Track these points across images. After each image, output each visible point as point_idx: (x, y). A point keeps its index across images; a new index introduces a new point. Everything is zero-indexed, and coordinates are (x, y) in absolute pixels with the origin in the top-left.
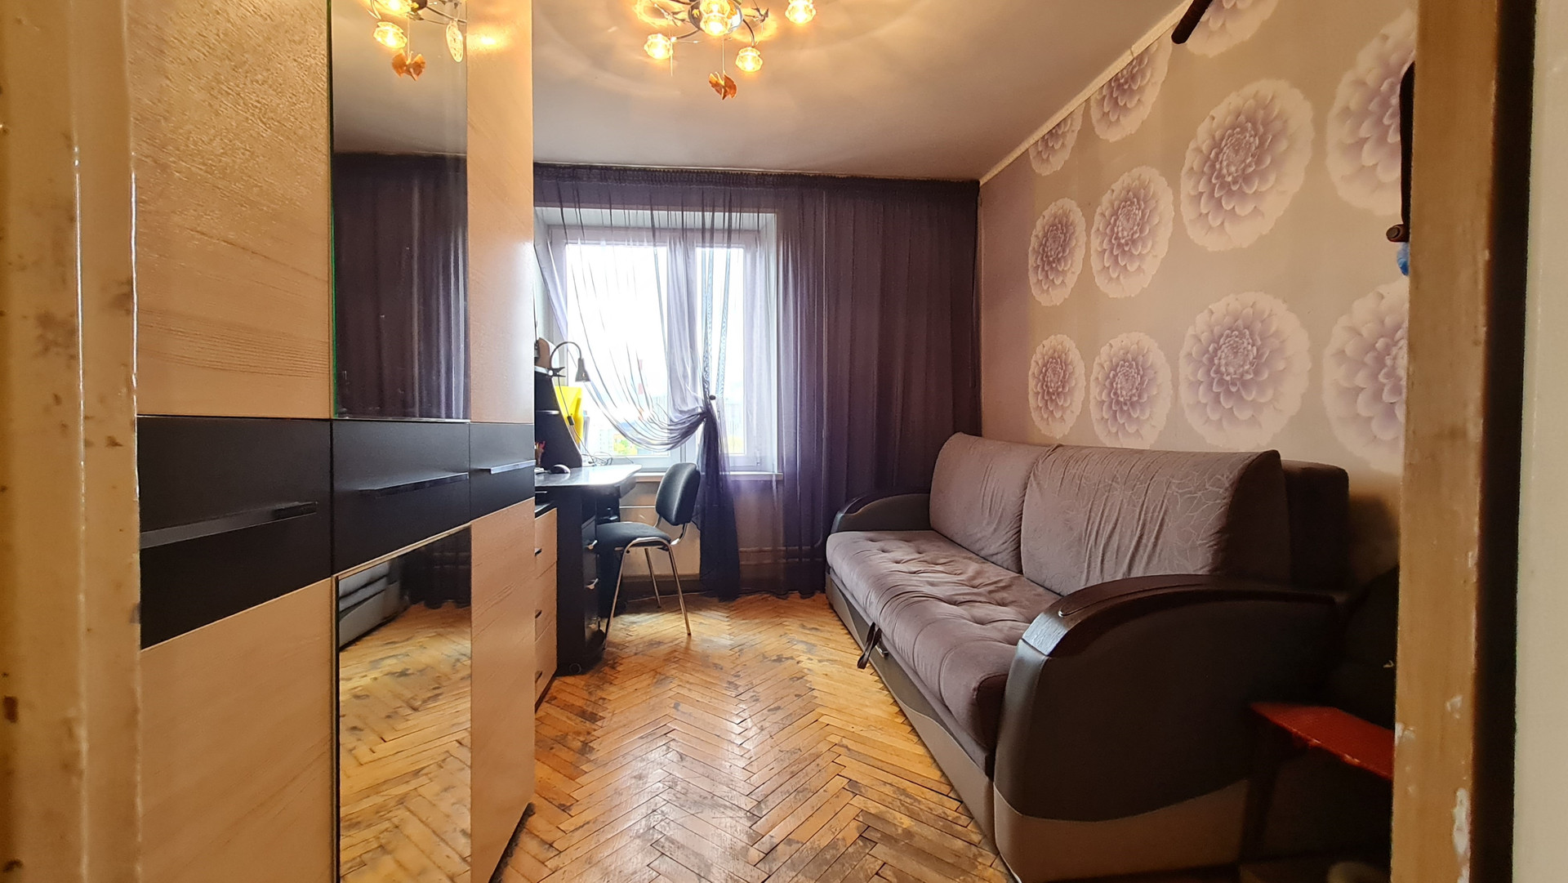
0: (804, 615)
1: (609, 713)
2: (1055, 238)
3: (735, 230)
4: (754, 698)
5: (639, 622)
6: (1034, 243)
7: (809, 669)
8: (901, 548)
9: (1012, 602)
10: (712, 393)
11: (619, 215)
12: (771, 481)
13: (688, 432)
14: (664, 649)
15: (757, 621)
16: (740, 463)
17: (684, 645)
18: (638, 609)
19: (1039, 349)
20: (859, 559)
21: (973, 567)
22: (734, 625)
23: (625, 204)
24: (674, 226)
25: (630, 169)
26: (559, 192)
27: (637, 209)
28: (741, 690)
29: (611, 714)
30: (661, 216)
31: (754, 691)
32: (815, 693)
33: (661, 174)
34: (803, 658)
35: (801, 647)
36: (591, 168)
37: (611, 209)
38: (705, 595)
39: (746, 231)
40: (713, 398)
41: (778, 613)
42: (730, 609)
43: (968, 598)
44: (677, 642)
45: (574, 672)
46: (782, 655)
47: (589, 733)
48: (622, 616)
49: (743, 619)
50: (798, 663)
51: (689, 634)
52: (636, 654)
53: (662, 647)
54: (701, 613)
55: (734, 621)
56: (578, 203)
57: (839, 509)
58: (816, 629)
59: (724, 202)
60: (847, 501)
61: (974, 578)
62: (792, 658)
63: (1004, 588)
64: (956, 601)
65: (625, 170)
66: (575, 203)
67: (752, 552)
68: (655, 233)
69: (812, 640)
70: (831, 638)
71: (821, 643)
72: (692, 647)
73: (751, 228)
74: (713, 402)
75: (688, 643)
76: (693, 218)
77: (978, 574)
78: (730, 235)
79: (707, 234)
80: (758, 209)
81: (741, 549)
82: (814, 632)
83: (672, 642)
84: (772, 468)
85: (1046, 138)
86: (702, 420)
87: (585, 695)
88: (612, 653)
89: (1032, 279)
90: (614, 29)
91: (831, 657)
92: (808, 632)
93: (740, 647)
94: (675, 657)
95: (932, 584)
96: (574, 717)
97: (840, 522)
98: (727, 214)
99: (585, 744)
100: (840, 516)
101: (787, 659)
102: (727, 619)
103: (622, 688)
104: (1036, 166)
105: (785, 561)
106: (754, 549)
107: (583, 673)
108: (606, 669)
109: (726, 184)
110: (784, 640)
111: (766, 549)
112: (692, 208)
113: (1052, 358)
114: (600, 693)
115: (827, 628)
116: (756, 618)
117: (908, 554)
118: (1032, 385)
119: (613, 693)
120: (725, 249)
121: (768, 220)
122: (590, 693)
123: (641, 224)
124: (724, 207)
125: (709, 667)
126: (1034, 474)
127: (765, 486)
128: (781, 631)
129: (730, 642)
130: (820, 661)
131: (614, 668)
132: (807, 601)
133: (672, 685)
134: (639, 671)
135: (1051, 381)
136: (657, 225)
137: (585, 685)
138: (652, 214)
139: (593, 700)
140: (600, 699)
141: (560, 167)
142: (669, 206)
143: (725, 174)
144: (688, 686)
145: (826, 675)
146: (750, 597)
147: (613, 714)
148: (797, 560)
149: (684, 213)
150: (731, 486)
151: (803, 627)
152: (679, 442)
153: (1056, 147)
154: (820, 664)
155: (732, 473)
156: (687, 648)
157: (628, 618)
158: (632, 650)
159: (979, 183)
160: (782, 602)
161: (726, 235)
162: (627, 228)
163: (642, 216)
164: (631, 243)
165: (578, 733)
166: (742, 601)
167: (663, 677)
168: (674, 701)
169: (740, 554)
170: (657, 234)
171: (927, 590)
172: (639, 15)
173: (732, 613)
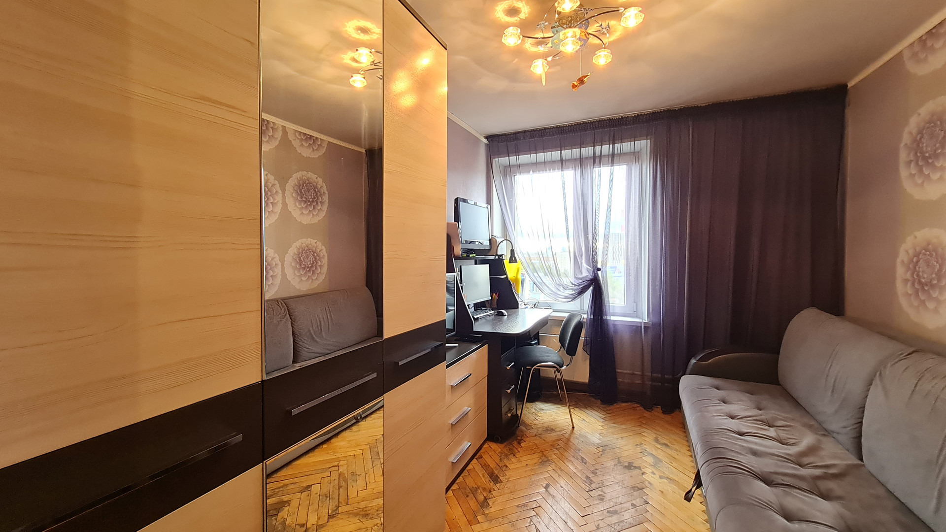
0: (661, 430)
1: (506, 479)
2: (932, 136)
3: (618, 154)
4: (601, 497)
5: (545, 410)
6: (906, 139)
7: (650, 483)
8: (741, 401)
9: (838, 498)
10: (599, 266)
11: (540, 157)
12: (641, 327)
13: (582, 292)
14: (553, 436)
15: (623, 427)
16: (617, 311)
17: (567, 435)
18: (548, 399)
19: (909, 240)
20: (700, 404)
21: (807, 440)
22: (605, 427)
23: (544, 149)
24: (575, 158)
25: (548, 128)
26: (508, 149)
27: (552, 151)
28: (593, 486)
29: (507, 481)
30: (567, 153)
31: (602, 491)
32: (648, 508)
33: (567, 128)
34: (648, 470)
35: (650, 460)
36: (525, 132)
37: (536, 154)
38: (593, 397)
39: (624, 153)
40: (599, 269)
41: (642, 423)
42: (607, 412)
43: (787, 480)
44: (564, 432)
45: (496, 441)
46: (633, 463)
47: (490, 491)
48: (537, 403)
49: (614, 423)
50: (643, 474)
51: (573, 428)
52: (536, 435)
53: (553, 434)
54: (586, 411)
55: (606, 422)
56: (517, 153)
57: (693, 355)
58: (666, 445)
59: (609, 138)
60: (704, 348)
61: (803, 454)
62: (639, 468)
63: (835, 476)
64: (773, 481)
65: (545, 129)
66: (516, 153)
67: (628, 374)
68: (562, 163)
69: (660, 455)
70: (676, 457)
71: (667, 460)
72: (572, 440)
73: (629, 151)
74: (599, 273)
75: (570, 435)
76: (588, 151)
77: (812, 450)
78: (613, 158)
79: (596, 160)
80: (634, 138)
81: (619, 371)
82: (664, 448)
83: (560, 431)
84: (643, 317)
85: (924, 38)
86: (592, 284)
87: (498, 460)
88: (522, 431)
89: (904, 173)
90: (516, 60)
91: (671, 476)
92: (659, 446)
93: (603, 448)
94: (558, 445)
95: (755, 453)
96: (487, 476)
97: (693, 366)
98: (611, 146)
99: (486, 499)
100: (693, 361)
101: (636, 468)
102: (602, 420)
103: (519, 461)
104: (911, 67)
105: (650, 383)
106: (628, 372)
107: (501, 443)
108: (515, 443)
109: (610, 127)
110: (639, 449)
111: (637, 373)
112: (587, 145)
113: (926, 251)
114: (506, 461)
115: (676, 446)
116: (621, 424)
117: (746, 410)
118: (901, 272)
119: (513, 464)
120: (610, 167)
121: (643, 145)
122: (501, 460)
123: (554, 159)
124: (609, 141)
125: (577, 459)
126: (880, 374)
127: (636, 329)
128: (638, 439)
129: (598, 441)
130: (661, 477)
131: (519, 443)
132: (668, 417)
133: (550, 468)
134: (532, 450)
135: (923, 272)
136: (564, 158)
137: (499, 452)
138: (561, 153)
139: (500, 465)
140: (504, 466)
141: (508, 135)
142: (572, 146)
143: (610, 120)
144: (559, 471)
145: (662, 492)
146: (624, 404)
147: (508, 481)
148: (660, 384)
149: (582, 149)
150: (612, 329)
151: (657, 440)
152: (577, 296)
153: (937, 46)
154: (660, 480)
155: (613, 318)
156: (568, 440)
157: (540, 405)
158: (533, 432)
159: (847, 86)
160: (647, 414)
161: (610, 159)
162: (545, 163)
163: (555, 155)
164: (548, 171)
165: (484, 489)
166: (618, 406)
167: (546, 459)
168: (546, 482)
169: (617, 373)
170: (564, 163)
171: (748, 460)
172: (528, 49)
173: (608, 415)
